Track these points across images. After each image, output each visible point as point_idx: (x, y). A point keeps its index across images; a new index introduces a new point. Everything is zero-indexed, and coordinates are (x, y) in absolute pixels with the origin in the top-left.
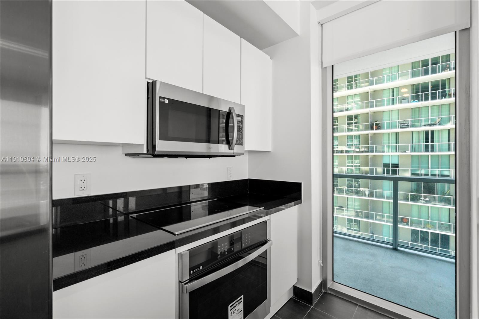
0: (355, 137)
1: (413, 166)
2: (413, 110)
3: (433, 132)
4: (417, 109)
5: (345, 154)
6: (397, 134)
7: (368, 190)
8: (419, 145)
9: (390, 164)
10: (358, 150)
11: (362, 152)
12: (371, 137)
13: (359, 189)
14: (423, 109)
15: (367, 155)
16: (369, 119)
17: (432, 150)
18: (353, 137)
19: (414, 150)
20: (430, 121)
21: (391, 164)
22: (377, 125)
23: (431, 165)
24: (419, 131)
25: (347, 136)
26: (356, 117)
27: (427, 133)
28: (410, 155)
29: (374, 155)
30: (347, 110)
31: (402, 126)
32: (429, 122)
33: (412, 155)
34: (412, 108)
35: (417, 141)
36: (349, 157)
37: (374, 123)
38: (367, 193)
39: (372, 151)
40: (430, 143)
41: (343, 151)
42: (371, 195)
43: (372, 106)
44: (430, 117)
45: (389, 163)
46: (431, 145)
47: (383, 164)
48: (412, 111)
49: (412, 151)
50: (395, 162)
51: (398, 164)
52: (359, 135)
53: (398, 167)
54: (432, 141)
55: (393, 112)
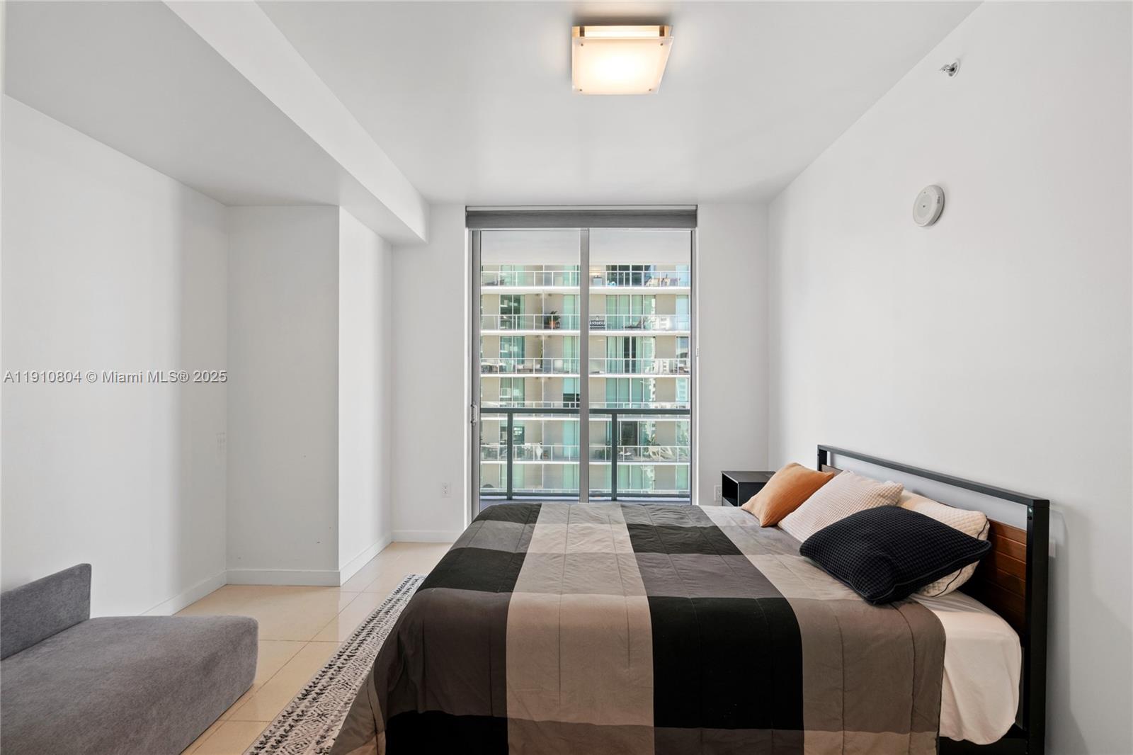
3: (634, 339)
4: (614, 298)
5: (499, 375)
7: (541, 447)
8: (616, 361)
10: (521, 367)
11: (531, 371)
13: (522, 446)
15: (537, 378)
17: (634, 371)
20: (631, 320)
22: (556, 318)
23: (632, 396)
24: (616, 337)
27: (626, 340)
29: (549, 378)
30: (502, 283)
32: (629, 321)
35: (614, 353)
36: (504, 380)
37: (552, 315)
38: (539, 452)
39: (548, 371)
40: (631, 359)
41: (495, 369)
42: (546, 455)
43: (548, 282)
44: (631, 315)
45: (572, 393)
46: (633, 361)
47: (564, 395)
52: (523, 338)
54: (634, 356)
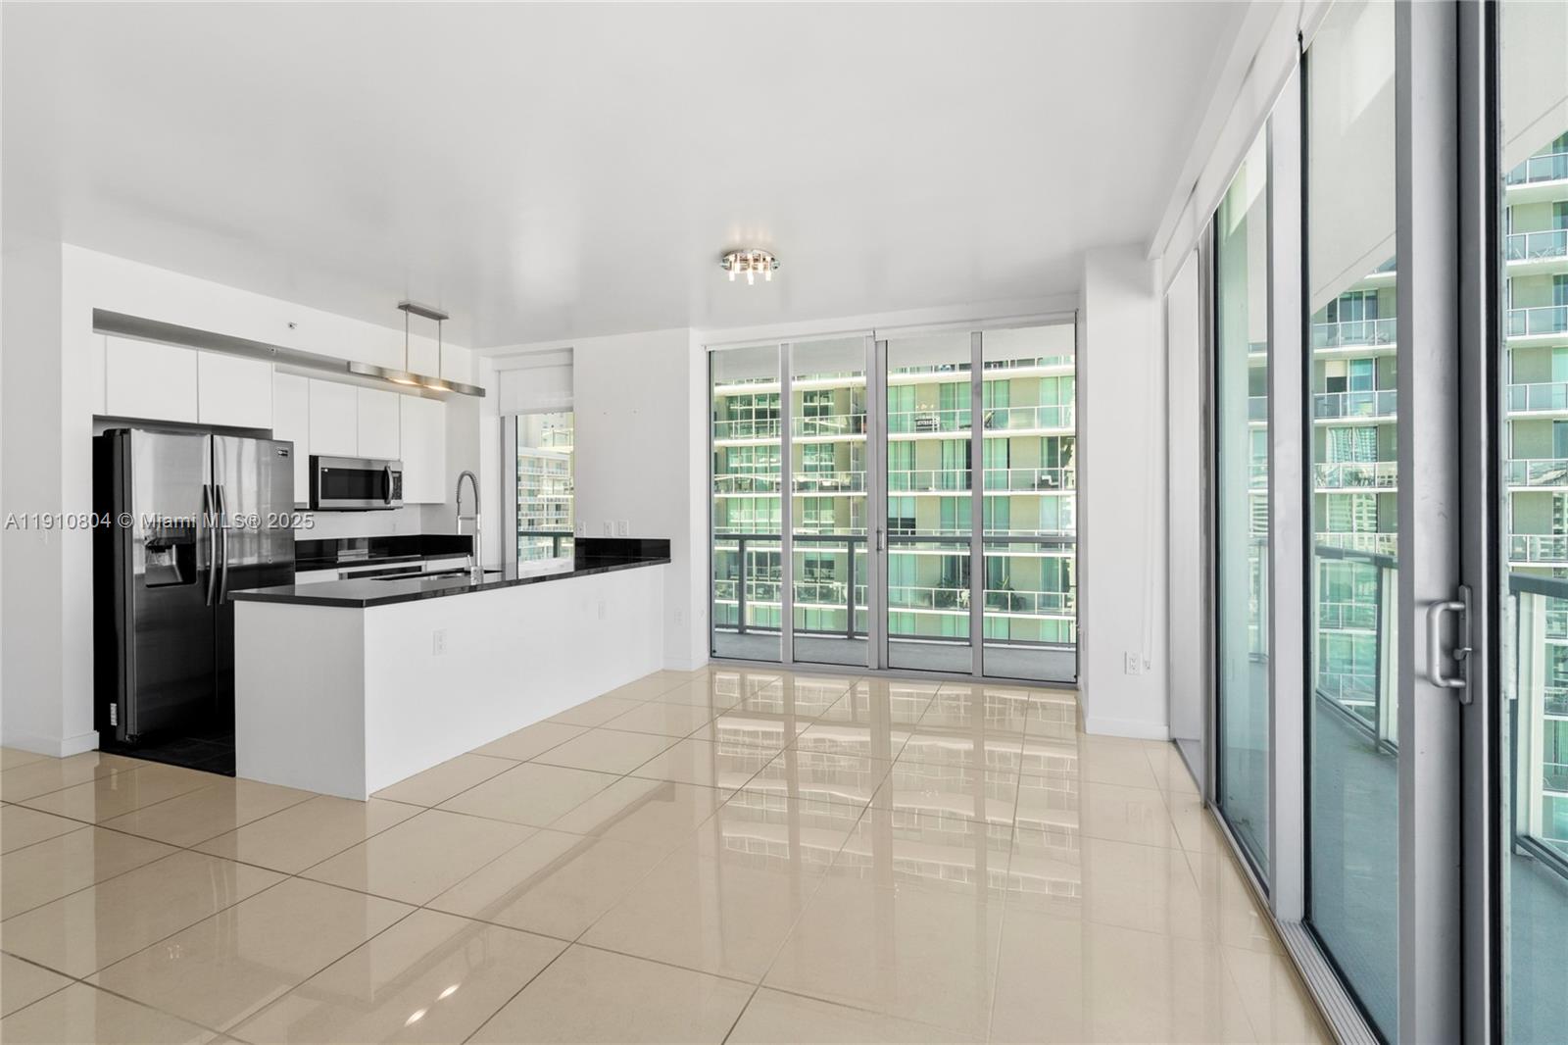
0: (823, 450)
1: (944, 522)
2: (944, 387)
6: (912, 444)
9: (897, 519)
12: (857, 450)
14: (961, 386)
16: (851, 405)
18: (816, 448)
19: (945, 483)
21: (902, 519)
25: (805, 445)
26: (825, 394)
28: (937, 496)
31: (922, 425)
33: (941, 498)
34: (941, 385)
48: (941, 391)
49: (941, 487)
50: (908, 515)
51: (914, 520)
53: (914, 526)
55: (904, 389)
